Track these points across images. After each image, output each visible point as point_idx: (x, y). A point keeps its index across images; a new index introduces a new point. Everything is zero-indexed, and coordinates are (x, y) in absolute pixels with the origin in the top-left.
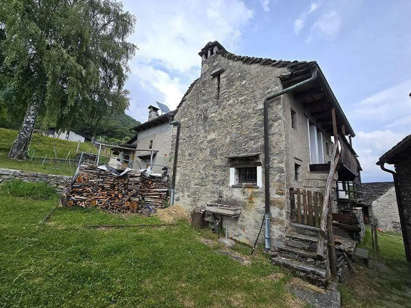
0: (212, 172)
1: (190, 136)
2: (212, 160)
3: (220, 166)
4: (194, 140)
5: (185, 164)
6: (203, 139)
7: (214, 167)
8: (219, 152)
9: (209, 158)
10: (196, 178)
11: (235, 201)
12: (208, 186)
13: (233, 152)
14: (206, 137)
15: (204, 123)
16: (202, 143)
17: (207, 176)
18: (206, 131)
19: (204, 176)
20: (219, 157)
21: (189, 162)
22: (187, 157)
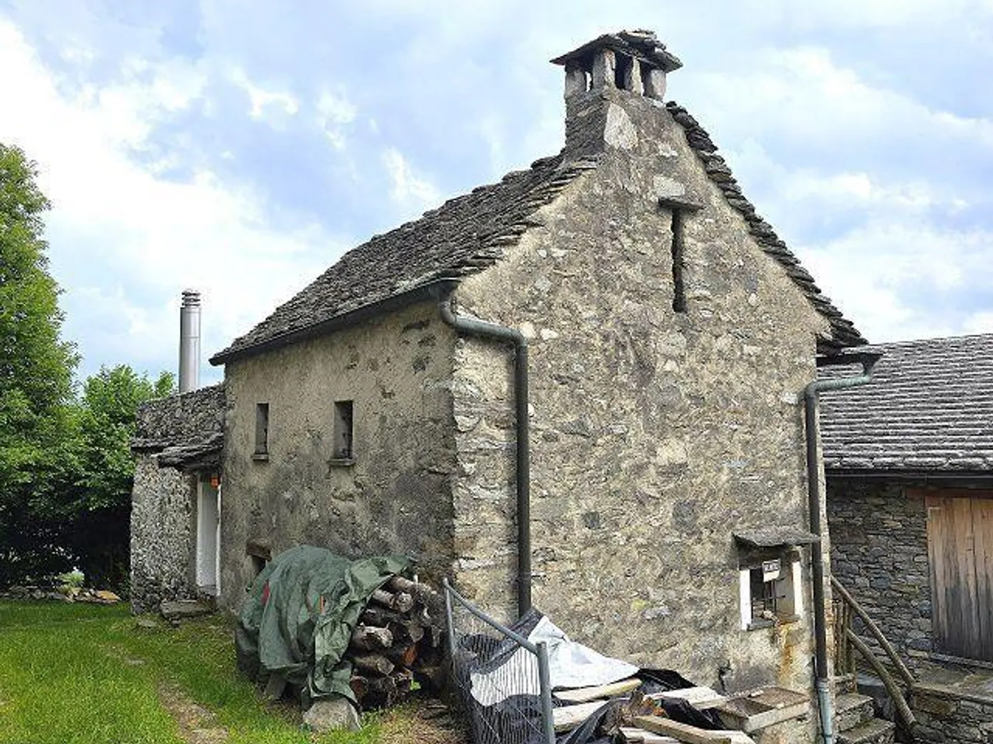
0: (690, 590)
1: (579, 430)
2: (683, 544)
3: (711, 567)
4: (600, 452)
5: (572, 566)
6: (641, 457)
7: (695, 571)
8: (703, 518)
9: (673, 538)
10: (632, 623)
11: (757, 670)
12: (682, 645)
13: (744, 521)
14: (652, 451)
15: (640, 386)
16: (639, 469)
17: (675, 608)
18: (649, 426)
19: (665, 610)
20: (706, 533)
21: (590, 552)
22: (581, 532)
